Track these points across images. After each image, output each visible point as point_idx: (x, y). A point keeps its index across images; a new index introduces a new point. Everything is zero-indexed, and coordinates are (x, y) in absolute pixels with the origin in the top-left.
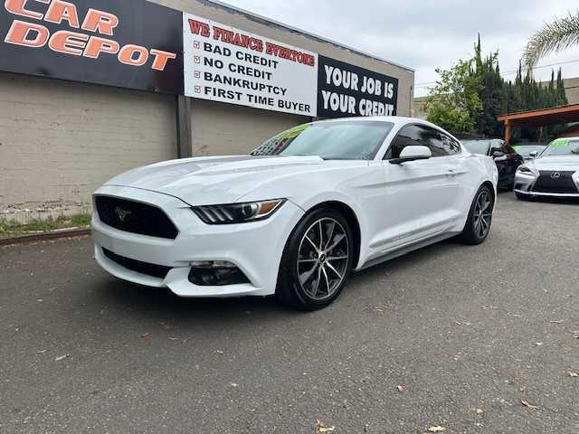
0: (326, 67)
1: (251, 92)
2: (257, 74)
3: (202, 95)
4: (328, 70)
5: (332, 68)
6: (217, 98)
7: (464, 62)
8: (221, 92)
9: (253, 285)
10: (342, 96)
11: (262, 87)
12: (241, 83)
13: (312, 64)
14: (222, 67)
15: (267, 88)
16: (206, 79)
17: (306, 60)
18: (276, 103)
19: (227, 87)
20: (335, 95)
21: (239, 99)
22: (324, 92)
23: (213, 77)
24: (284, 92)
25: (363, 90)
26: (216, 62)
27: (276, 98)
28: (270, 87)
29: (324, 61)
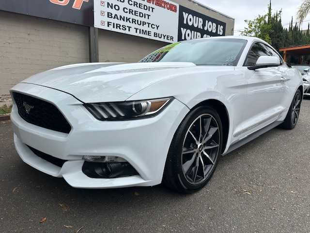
0: (184, 13)
1: (137, 26)
2: (141, 15)
3: (105, 27)
4: (185, 15)
5: (187, 14)
6: (115, 30)
7: (261, 16)
8: (118, 26)
9: (142, 178)
10: (193, 32)
11: (144, 23)
12: (131, 20)
13: (175, 11)
14: (119, 9)
15: (147, 24)
16: (108, 17)
17: (172, 8)
18: (152, 34)
19: (122, 23)
20: (189, 31)
21: (129, 31)
22: (182, 29)
23: (113, 16)
24: (158, 27)
25: (206, 29)
26: (115, 6)
27: (153, 31)
28: (149, 24)
29: (183, 9)
